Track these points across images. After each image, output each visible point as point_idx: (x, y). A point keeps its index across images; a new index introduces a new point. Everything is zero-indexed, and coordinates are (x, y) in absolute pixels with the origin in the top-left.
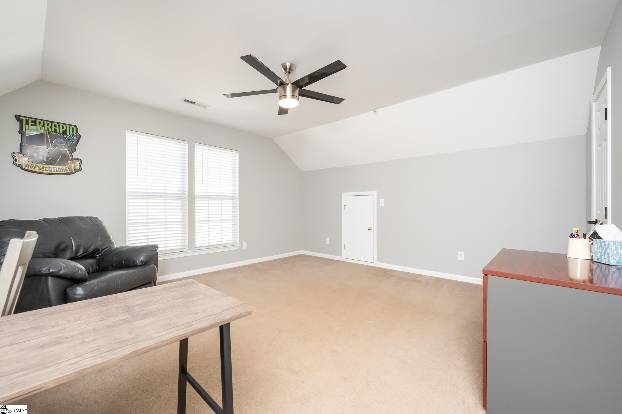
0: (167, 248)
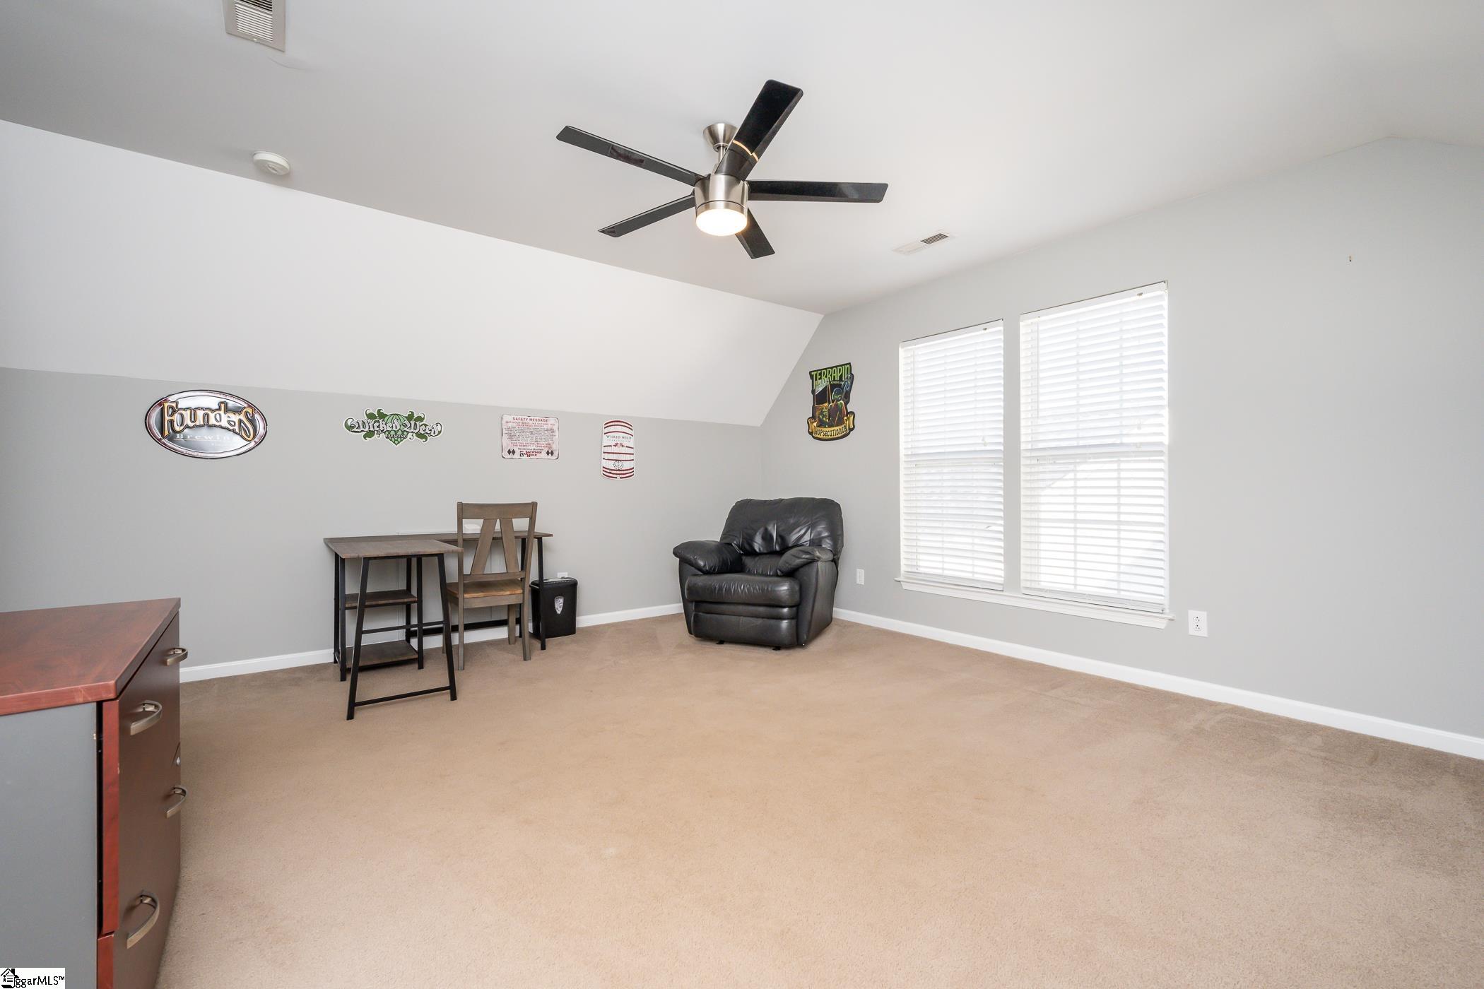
0: (946, 573)
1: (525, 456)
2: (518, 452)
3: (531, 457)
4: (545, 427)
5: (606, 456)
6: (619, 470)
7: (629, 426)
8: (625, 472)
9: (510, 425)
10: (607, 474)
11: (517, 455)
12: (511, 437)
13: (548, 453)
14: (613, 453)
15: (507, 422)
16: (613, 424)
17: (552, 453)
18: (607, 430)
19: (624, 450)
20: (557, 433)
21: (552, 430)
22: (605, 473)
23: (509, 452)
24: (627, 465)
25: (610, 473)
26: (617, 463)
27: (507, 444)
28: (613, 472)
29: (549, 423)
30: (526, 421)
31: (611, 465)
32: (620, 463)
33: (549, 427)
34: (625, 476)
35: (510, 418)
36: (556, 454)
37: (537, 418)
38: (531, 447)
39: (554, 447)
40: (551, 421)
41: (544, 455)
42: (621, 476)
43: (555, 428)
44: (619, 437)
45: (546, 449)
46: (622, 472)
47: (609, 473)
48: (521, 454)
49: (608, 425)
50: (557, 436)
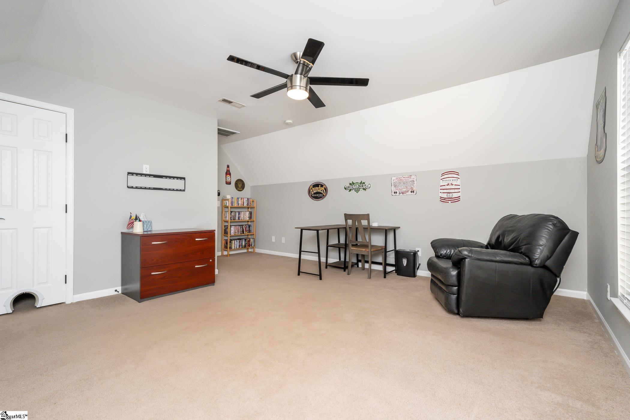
1: (401, 194)
2: (398, 193)
3: (404, 194)
4: (410, 180)
5: (442, 191)
6: (450, 198)
7: (457, 174)
8: (454, 199)
9: (395, 181)
10: (442, 200)
11: (398, 194)
12: (395, 186)
13: (411, 192)
14: (446, 189)
15: (394, 180)
16: (447, 173)
17: (413, 192)
18: (442, 177)
19: (453, 187)
20: (415, 182)
21: (413, 181)
22: (441, 200)
23: (395, 193)
24: (455, 195)
25: (445, 200)
26: (449, 194)
27: (394, 189)
28: (446, 199)
29: (412, 178)
30: (401, 179)
31: (445, 196)
32: (451, 194)
33: (412, 180)
34: (454, 201)
35: (393, 178)
36: (415, 192)
37: (407, 176)
38: (404, 190)
39: (414, 189)
40: (413, 177)
41: (409, 193)
42: (451, 201)
43: (415, 180)
44: (450, 180)
45: (411, 190)
46: (452, 199)
47: (443, 200)
48: (400, 193)
49: (443, 174)
50: (416, 184)
